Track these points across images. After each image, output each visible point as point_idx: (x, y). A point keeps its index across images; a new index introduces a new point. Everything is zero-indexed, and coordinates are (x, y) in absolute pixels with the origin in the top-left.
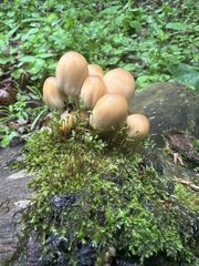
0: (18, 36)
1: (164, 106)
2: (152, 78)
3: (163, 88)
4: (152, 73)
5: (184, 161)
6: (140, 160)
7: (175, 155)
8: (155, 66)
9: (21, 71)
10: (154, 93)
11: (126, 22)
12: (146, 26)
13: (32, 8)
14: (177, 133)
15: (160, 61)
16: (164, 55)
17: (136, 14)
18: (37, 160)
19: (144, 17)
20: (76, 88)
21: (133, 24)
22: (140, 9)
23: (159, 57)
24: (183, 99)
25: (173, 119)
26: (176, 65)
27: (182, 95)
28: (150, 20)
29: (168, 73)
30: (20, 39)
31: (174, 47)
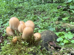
0: (4, 25)
1: (46, 36)
2: (42, 30)
3: (45, 32)
4: (42, 29)
5: (54, 48)
6: (41, 47)
7: (52, 47)
8: (42, 28)
9: (5, 34)
10: (43, 33)
11: (33, 18)
12: (38, 19)
13: (7, 18)
14: (51, 42)
15: (43, 26)
16: (44, 25)
17: (35, 16)
18: (5, 53)
19: (37, 17)
20: (16, 28)
21: (35, 19)
22: (36, 15)
23: (43, 25)
24: (51, 34)
25: (49, 39)
26: (47, 27)
27: (50, 33)
28: (39, 17)
29: (46, 29)
30: (4, 26)
31: (46, 23)
